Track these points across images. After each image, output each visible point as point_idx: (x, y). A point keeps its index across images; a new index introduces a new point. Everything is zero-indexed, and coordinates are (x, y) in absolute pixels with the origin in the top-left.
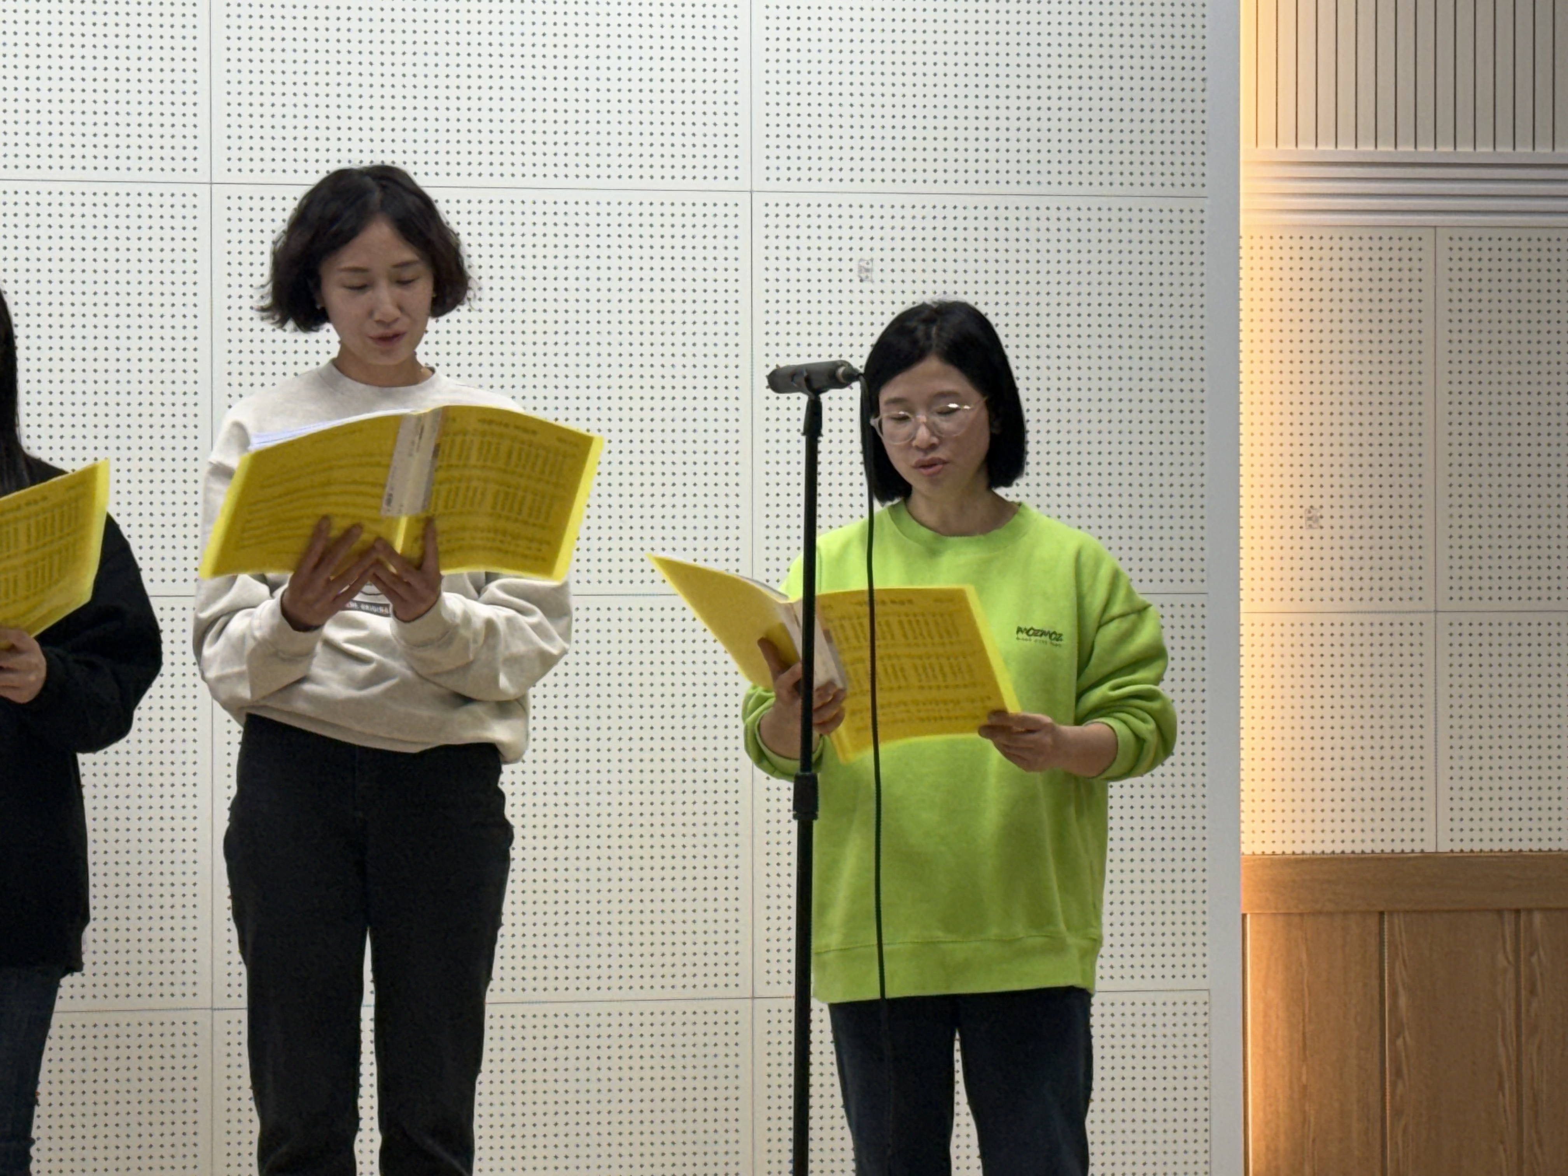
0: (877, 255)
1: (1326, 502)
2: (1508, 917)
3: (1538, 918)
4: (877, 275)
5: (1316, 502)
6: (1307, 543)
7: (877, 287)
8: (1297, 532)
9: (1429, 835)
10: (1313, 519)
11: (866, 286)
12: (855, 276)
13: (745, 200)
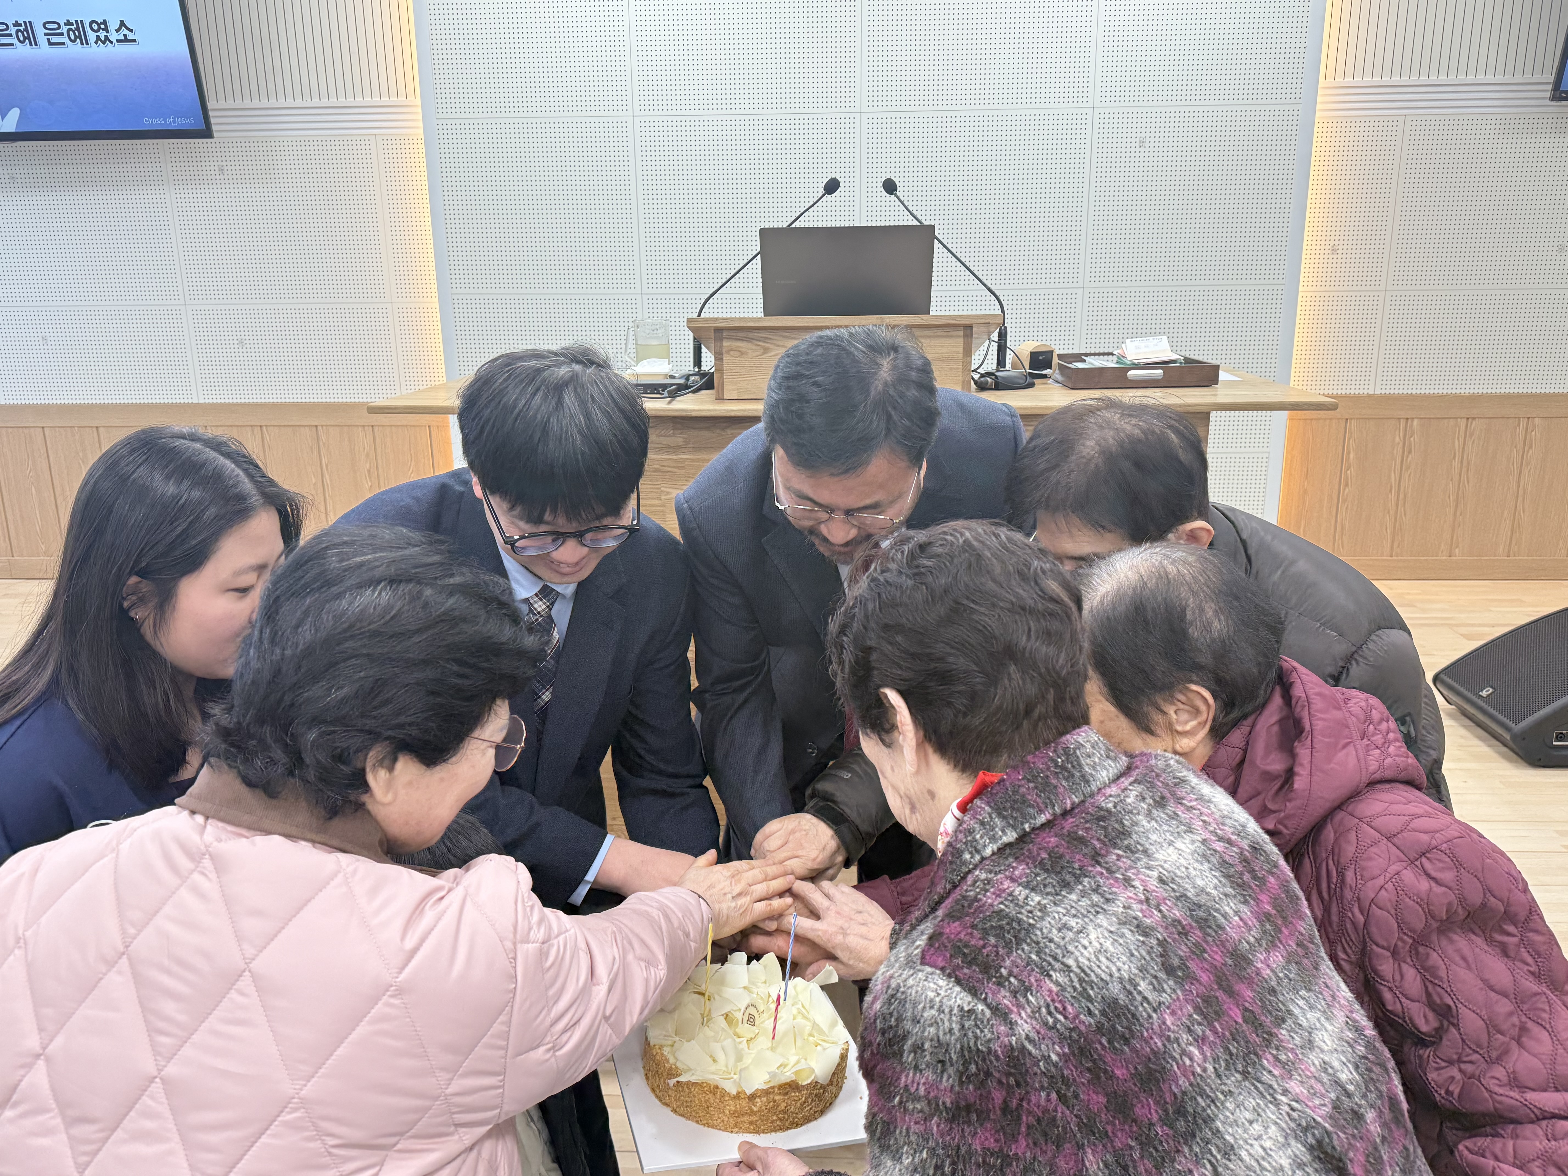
0: (1148, 135)
1: (1341, 242)
2: (1403, 422)
3: (1416, 422)
4: (1147, 145)
5: (1336, 243)
6: (1330, 261)
7: (1147, 150)
8: (1326, 256)
9: (1371, 387)
10: (1334, 250)
11: (1142, 150)
12: (1137, 145)
13: (1090, 111)
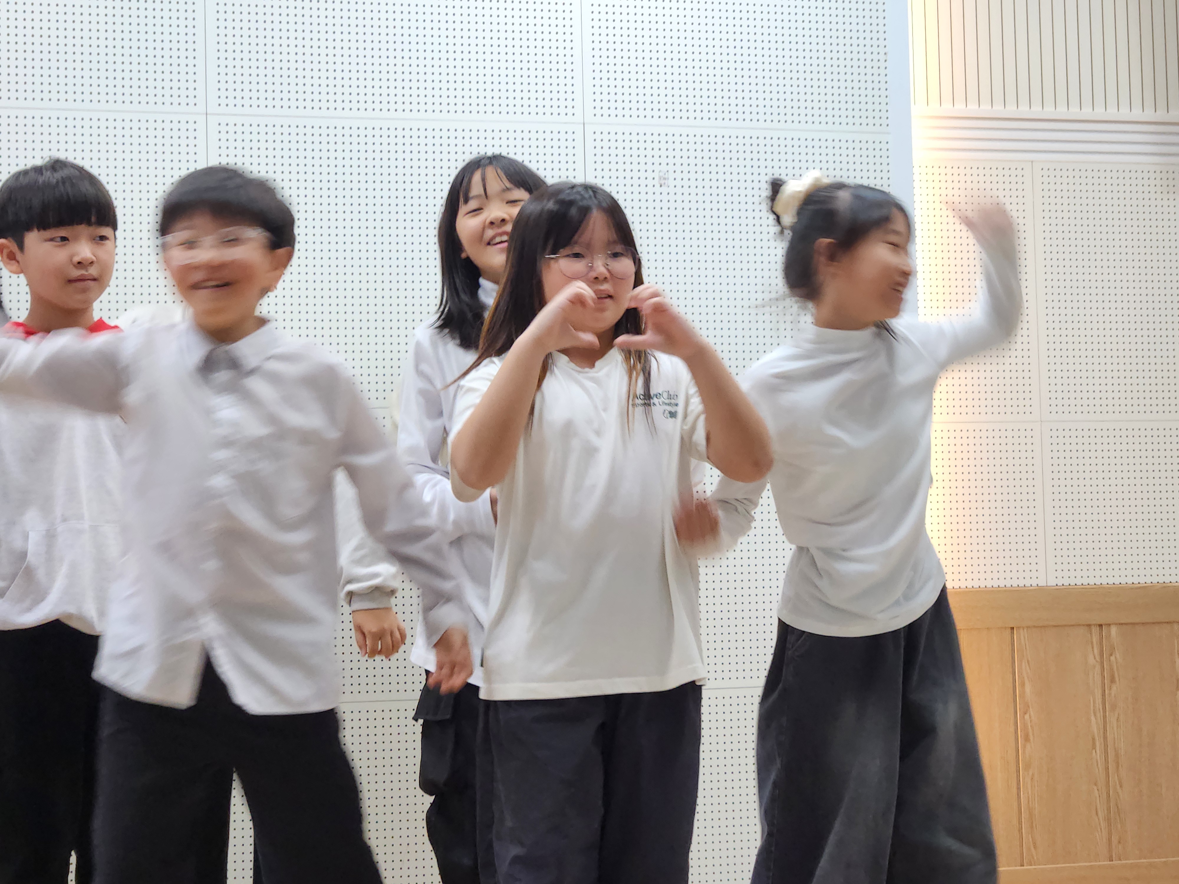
0: (671, 168)
3: (1114, 630)
4: (672, 183)
6: (956, 375)
7: (672, 190)
9: (1041, 574)
11: (664, 190)
12: (656, 182)
13: (579, 129)
